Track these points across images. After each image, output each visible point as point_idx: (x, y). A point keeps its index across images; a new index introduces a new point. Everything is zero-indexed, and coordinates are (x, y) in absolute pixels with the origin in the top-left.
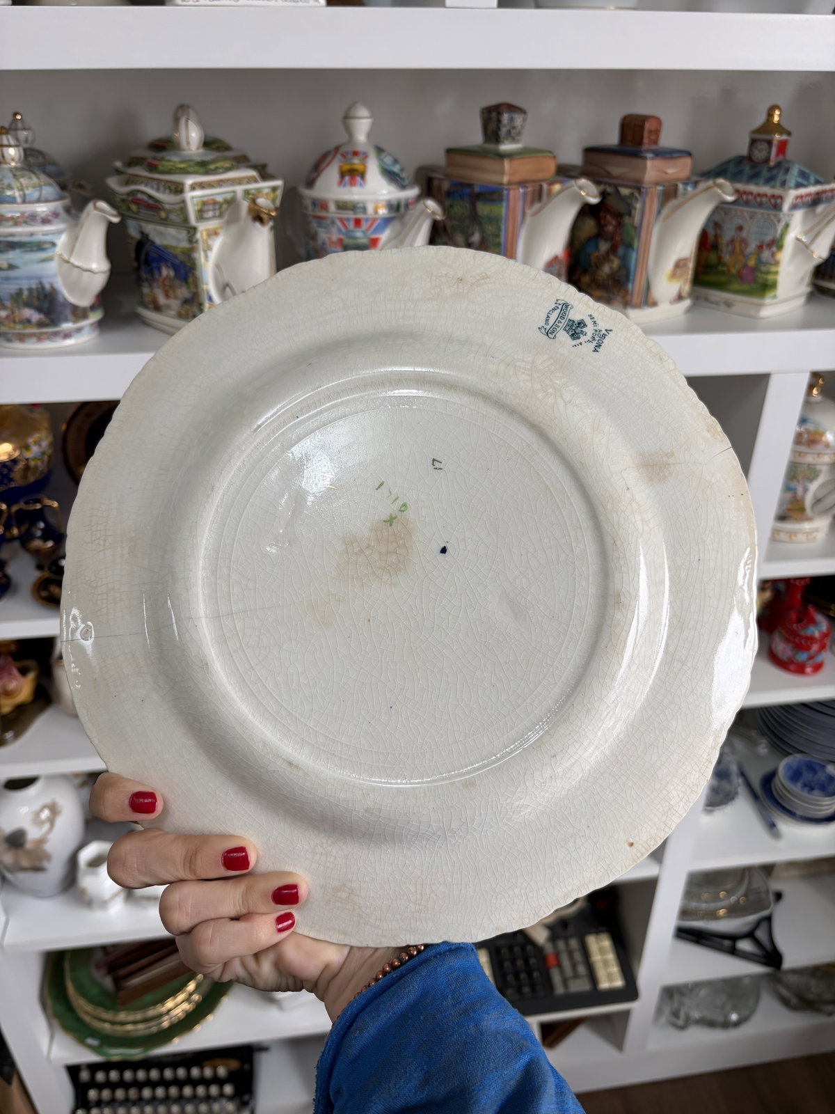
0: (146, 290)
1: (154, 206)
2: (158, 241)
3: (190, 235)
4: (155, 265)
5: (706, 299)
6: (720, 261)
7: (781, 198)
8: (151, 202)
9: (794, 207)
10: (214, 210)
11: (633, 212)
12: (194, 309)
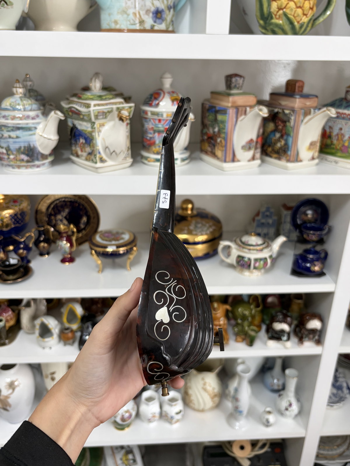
0: (73, 148)
1: (78, 113)
2: (79, 127)
3: (92, 125)
4: (77, 138)
5: (326, 160)
6: (332, 143)
8: (77, 111)
10: (103, 115)
11: (290, 120)
12: (93, 157)
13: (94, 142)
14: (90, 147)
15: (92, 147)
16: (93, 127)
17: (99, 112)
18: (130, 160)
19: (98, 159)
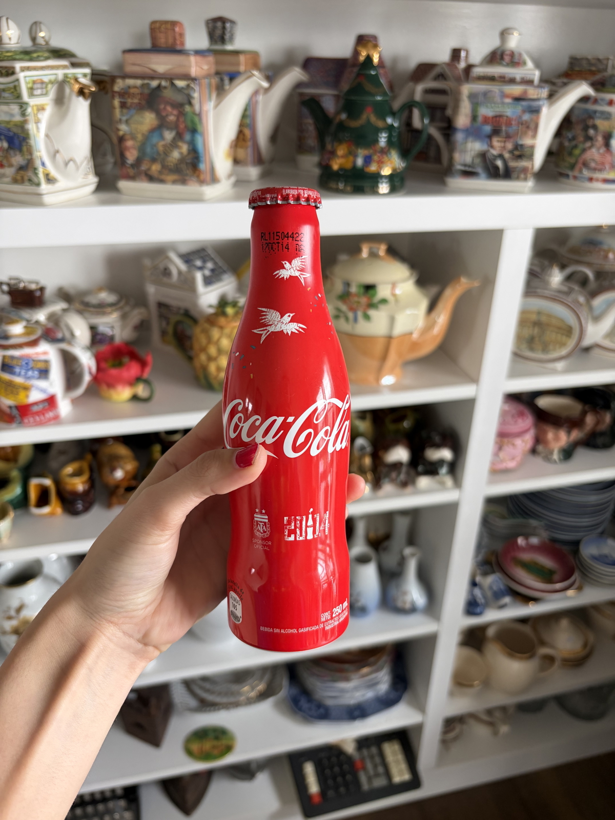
3: (22, 109)
10: (42, 88)
12: (30, 174)
13: (32, 142)
14: (23, 155)
15: (26, 153)
16: (23, 114)
17: (34, 82)
18: (93, 180)
19: (41, 176)
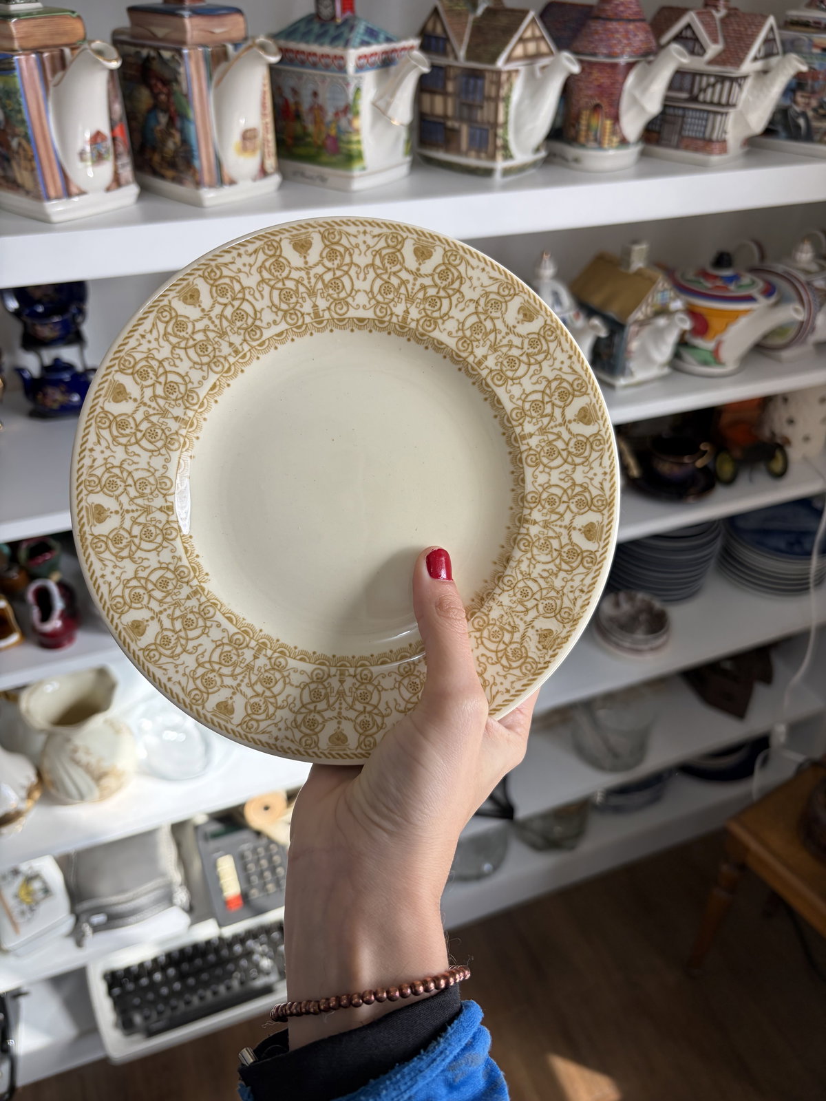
5: (303, 175)
6: (306, 134)
7: (342, 58)
9: (360, 68)
11: (179, 77)
